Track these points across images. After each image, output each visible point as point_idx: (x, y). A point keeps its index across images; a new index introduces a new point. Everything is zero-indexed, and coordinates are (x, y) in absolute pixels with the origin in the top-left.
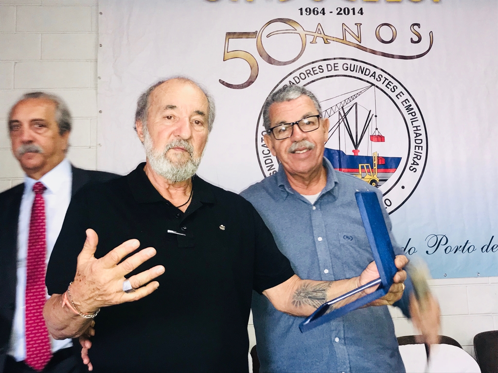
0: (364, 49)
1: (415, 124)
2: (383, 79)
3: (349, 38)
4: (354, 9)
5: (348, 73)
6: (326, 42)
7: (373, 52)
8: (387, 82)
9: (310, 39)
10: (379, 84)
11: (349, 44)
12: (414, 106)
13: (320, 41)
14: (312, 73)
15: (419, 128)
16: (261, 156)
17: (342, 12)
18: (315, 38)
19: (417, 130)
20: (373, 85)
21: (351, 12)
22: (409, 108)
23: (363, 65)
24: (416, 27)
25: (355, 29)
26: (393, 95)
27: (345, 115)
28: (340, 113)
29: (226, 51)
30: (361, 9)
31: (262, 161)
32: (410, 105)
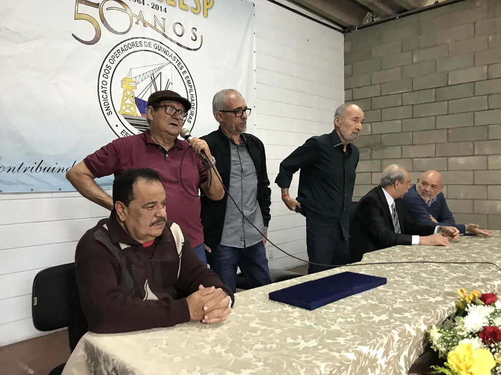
0: (166, 36)
1: (192, 93)
2: (176, 60)
3: (158, 27)
4: (161, 7)
5: (157, 51)
6: (145, 26)
7: (171, 40)
8: (178, 62)
9: (135, 20)
10: (174, 62)
11: (158, 31)
12: (191, 81)
13: (141, 23)
14: (135, 45)
15: (193, 96)
16: (102, 99)
17: (155, 7)
18: (138, 21)
19: (192, 97)
20: (171, 62)
21: (160, 8)
22: (189, 82)
23: (166, 48)
24: (194, 30)
25: (161, 21)
26: (181, 72)
27: (154, 80)
28: (151, 77)
29: (76, 13)
30: (165, 9)
31: (102, 103)
32: (189, 81)
